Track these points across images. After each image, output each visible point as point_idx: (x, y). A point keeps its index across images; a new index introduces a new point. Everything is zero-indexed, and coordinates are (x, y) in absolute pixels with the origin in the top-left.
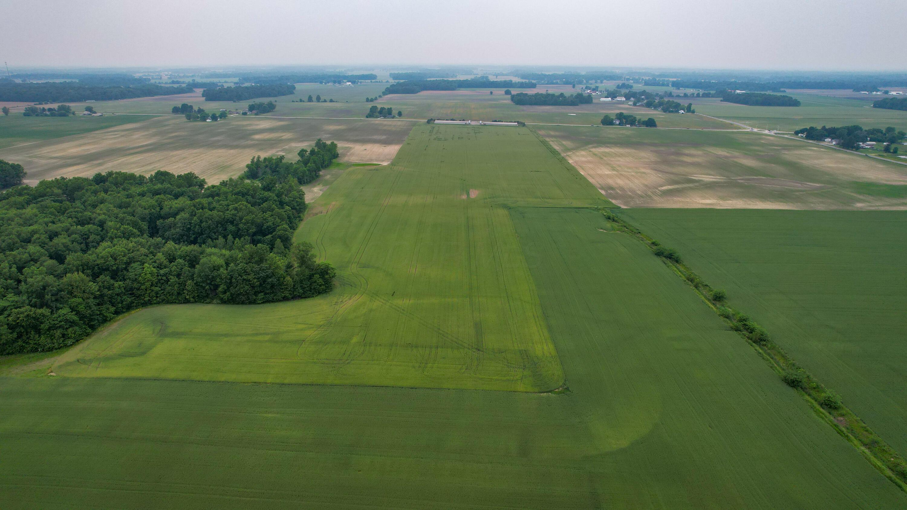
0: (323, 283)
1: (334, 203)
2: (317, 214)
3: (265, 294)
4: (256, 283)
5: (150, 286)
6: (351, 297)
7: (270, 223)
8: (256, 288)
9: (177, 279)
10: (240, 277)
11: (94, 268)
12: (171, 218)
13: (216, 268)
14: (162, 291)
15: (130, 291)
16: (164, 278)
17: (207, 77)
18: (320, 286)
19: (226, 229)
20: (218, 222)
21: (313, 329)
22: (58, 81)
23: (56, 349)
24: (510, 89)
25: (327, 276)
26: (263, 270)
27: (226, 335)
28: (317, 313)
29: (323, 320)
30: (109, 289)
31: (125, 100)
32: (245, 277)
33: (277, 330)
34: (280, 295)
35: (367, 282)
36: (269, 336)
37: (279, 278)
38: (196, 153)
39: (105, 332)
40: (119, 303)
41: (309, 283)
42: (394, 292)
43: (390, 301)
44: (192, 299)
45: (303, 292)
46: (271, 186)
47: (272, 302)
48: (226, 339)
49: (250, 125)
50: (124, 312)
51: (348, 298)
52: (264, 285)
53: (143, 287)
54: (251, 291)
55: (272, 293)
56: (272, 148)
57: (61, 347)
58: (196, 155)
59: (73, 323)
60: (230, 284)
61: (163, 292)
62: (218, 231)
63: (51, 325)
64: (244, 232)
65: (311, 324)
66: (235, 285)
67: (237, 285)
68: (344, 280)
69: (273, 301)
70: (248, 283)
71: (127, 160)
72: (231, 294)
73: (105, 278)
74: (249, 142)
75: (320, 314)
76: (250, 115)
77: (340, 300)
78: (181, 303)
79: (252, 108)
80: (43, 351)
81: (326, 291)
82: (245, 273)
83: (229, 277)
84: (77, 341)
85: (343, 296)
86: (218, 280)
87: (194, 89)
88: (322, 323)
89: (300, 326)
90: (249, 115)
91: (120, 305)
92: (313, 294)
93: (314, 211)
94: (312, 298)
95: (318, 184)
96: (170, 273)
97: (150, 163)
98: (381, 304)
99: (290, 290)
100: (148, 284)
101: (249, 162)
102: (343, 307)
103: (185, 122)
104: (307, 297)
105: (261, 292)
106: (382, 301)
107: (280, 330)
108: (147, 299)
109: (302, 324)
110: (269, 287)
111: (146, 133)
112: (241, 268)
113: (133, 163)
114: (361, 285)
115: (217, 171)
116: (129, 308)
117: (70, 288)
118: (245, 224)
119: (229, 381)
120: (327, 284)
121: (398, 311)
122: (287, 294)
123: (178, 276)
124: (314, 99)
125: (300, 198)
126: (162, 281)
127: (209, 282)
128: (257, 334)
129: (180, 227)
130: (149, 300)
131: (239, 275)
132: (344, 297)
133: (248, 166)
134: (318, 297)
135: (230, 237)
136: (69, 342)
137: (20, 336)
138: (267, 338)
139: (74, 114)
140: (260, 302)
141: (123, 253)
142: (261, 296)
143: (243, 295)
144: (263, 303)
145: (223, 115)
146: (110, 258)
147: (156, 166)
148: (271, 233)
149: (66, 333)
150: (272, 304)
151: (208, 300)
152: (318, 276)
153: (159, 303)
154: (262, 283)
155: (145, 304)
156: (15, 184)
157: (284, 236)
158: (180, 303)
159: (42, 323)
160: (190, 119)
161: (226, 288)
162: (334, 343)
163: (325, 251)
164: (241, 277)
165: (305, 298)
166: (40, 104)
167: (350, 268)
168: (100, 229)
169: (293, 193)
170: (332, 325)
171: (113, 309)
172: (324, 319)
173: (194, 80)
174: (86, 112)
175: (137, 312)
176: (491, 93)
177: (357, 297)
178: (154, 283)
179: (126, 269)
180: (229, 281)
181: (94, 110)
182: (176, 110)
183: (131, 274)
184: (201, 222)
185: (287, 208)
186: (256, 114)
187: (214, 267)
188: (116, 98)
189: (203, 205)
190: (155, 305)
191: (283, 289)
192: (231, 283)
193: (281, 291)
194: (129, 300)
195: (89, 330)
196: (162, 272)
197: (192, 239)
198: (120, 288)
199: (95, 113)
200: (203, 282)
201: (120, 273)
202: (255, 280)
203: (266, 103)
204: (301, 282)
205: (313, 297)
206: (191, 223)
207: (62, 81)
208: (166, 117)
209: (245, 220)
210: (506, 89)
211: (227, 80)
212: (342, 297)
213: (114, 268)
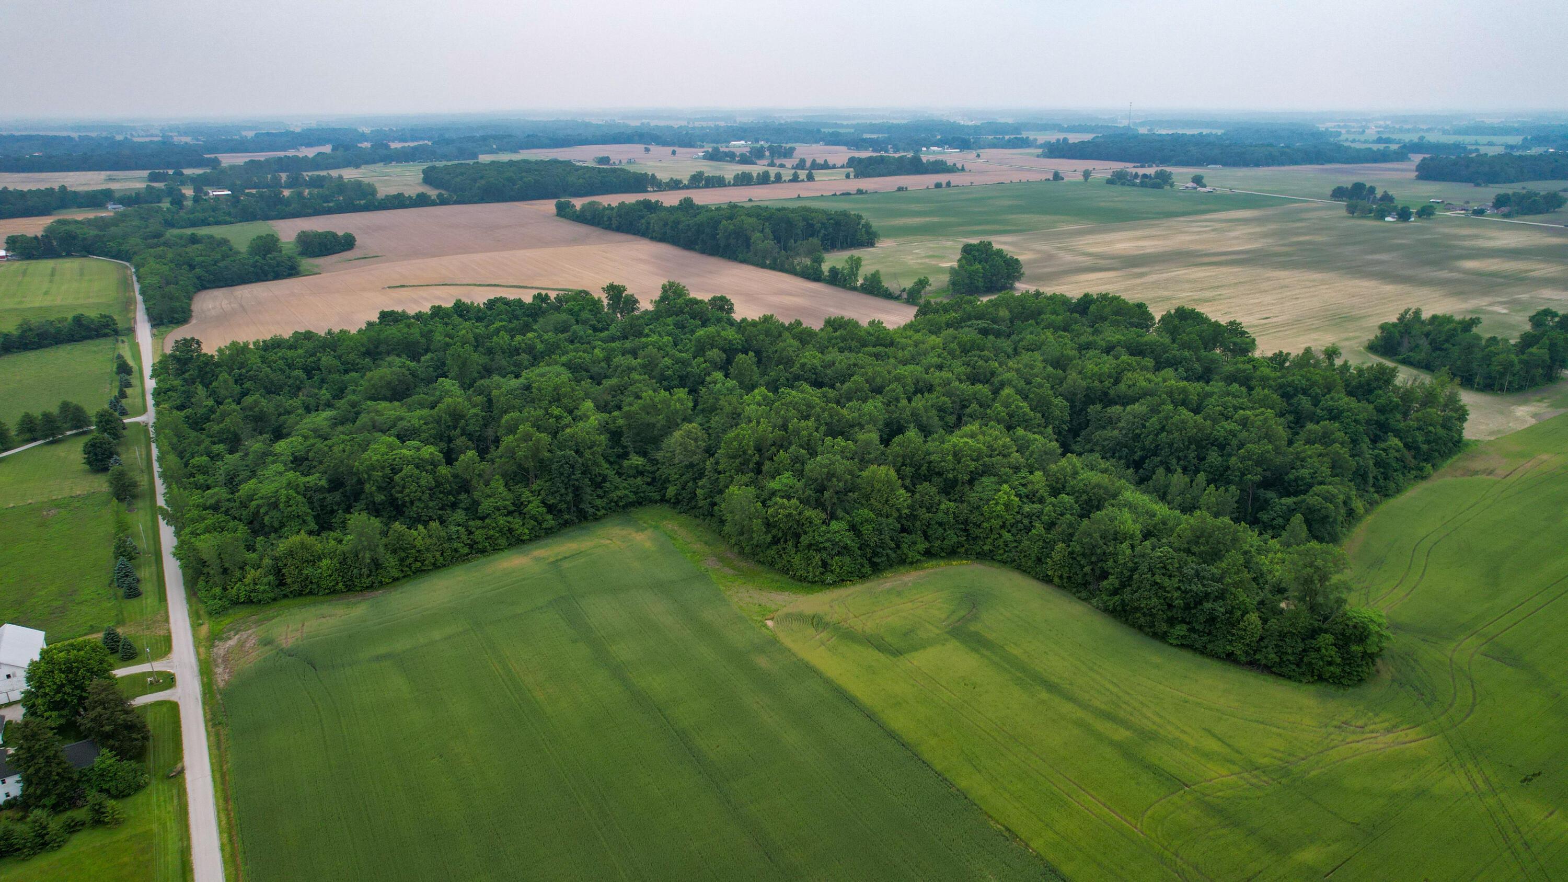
0: (1339, 660)
1: (1545, 457)
2: (1476, 473)
3: (1192, 630)
4: (1177, 599)
5: (998, 526)
6: (1394, 726)
7: (1304, 472)
8: (1175, 610)
9: (1044, 531)
10: (1149, 576)
11: (921, 466)
12: (1118, 407)
13: (1118, 537)
14: (1016, 544)
15: (964, 525)
16: (1026, 521)
17: (1458, 132)
18: (1330, 664)
19: (1202, 459)
20: (1191, 440)
21: (1232, 767)
22: (1189, 132)
23: (809, 582)
25: (1355, 648)
26: (1204, 578)
27: (1052, 688)
28: (1275, 730)
29: (1275, 754)
30: (929, 510)
31: (1270, 168)
32: (1158, 579)
33: (1155, 727)
34: (1221, 646)
35: (1474, 705)
36: (1128, 733)
37: (1233, 607)
38: (1314, 281)
39: (890, 582)
40: (937, 539)
41: (1300, 647)
42: (1539, 774)
43: (1503, 796)
44: (1056, 580)
45: (1277, 660)
46: (1374, 385)
47: (1202, 653)
48: (1044, 695)
49: (1476, 237)
50: (942, 558)
51: (1386, 724)
52: (1193, 611)
53: (985, 525)
54: (1160, 612)
55: (1208, 634)
56: (1485, 293)
57: (816, 582)
58: (1311, 284)
59: (845, 550)
60: (1126, 583)
61: (1017, 547)
62: (1186, 457)
63: (814, 542)
64: (1236, 476)
65: (1238, 752)
66: (1135, 586)
67: (1139, 588)
68: (1413, 669)
69: (1203, 651)
70: (1160, 592)
71: (1185, 274)
72: (1123, 600)
73: (928, 489)
74: (1444, 274)
75: (1280, 735)
76: (1491, 216)
77: (1360, 723)
78: (1038, 579)
79: (1500, 202)
80: (793, 577)
81: (1342, 680)
82: (1163, 571)
83: (1130, 565)
84: (840, 581)
85: (1376, 715)
86: (1110, 563)
87: (1410, 155)
88: (1266, 761)
89: (1213, 745)
90: (1489, 216)
91: (938, 543)
92: (1303, 674)
93: (1478, 465)
94: (1296, 684)
95: (1538, 398)
96: (1039, 515)
97: (1218, 287)
98: (1469, 788)
99: (1248, 645)
100: (996, 523)
101: (1393, 319)
102: (1353, 745)
103: (1344, 217)
104: (1284, 676)
105: (1183, 621)
106: (1480, 782)
107: (1161, 731)
108: (986, 548)
109: (1219, 739)
110: (1202, 619)
111: (1258, 229)
112: (1159, 557)
113: (1189, 281)
114: (1451, 705)
115: (1327, 323)
116: (952, 553)
117: (869, 489)
118: (1243, 459)
119: (968, 796)
120: (1350, 664)
121: (1506, 838)
122: (1238, 649)
123: (1050, 526)
125: (1444, 426)
126: (1020, 526)
127: (1094, 559)
128: (1108, 716)
129: (1123, 428)
130: (991, 551)
131: (1150, 569)
132: (1377, 720)
133: (1383, 327)
134: (1312, 688)
135: (1201, 477)
136: (829, 578)
137: (775, 541)
138: (1122, 734)
139: (1172, 185)
140: (1175, 642)
141: (975, 454)
142: (1180, 630)
143: (1144, 615)
144: (1182, 646)
145: (1426, 212)
146: (950, 457)
147: (1224, 292)
148: (1296, 494)
149: (829, 561)
150: (1199, 658)
151: (1084, 594)
152: (1330, 638)
153: (1004, 562)
154: (1192, 605)
155: (981, 556)
156: (1003, 288)
157: (1319, 510)
158: (1036, 577)
159: (805, 533)
160: (1353, 213)
161: (1117, 586)
162: (1252, 832)
163: (1422, 577)
164: (1153, 575)
165: (1281, 675)
166: (1143, 166)
167: (1454, 644)
168: (991, 396)
169: (1429, 410)
170: (1284, 781)
171: (922, 546)
172: (1279, 755)
173: (1422, 138)
174: (1191, 185)
175: (961, 564)
177: (1412, 734)
178: (1008, 523)
179: (971, 482)
180: (1127, 574)
181: (1204, 181)
182: (1338, 193)
183: (973, 497)
184: (1163, 429)
185: (1394, 441)
186: (1506, 216)
187: (1116, 533)
188: (1257, 164)
189: (1187, 396)
190: (997, 565)
191: (1233, 635)
192: (1130, 578)
193: (1230, 638)
194: (955, 539)
195: (867, 569)
196: (1027, 508)
197: (1136, 457)
198: (947, 513)
199: (1204, 186)
200: (1084, 555)
201: (958, 488)
202: (1176, 594)
203: (1542, 193)
204: (1282, 636)
205: (1300, 681)
206: (1144, 426)
207: (1195, 132)
208: (1314, 205)
209: (1247, 451)
211: (1494, 139)
212: (1371, 714)
213: (950, 476)
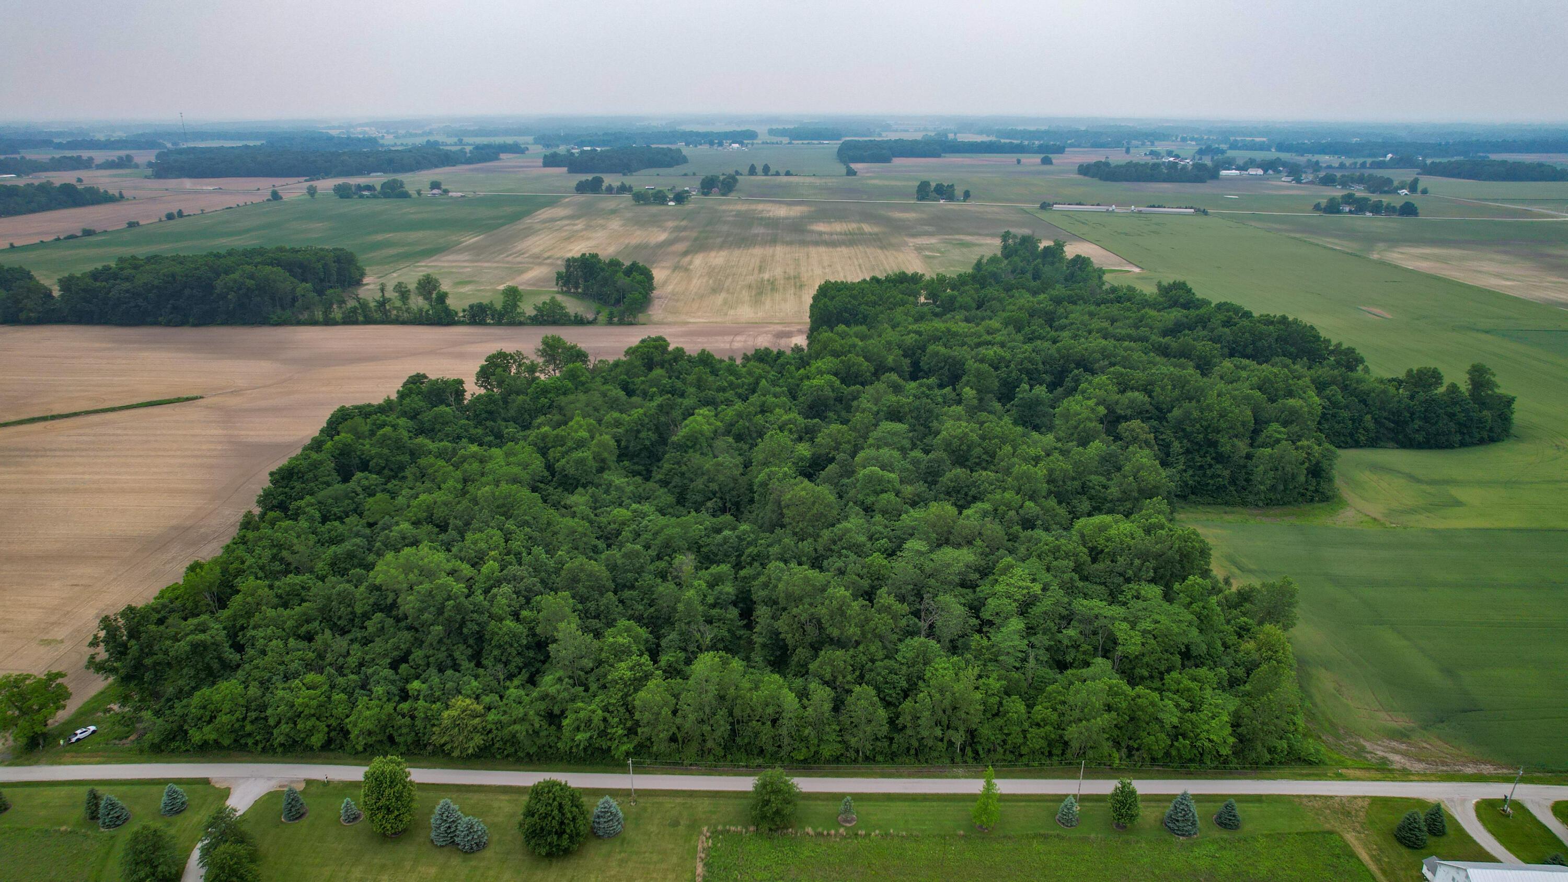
24: (1050, 156)
76: (714, 196)
79: (709, 184)
124: (759, 169)
160: (638, 201)
174: (436, 191)
176: (1019, 162)
181: (444, 188)
182: (581, 187)
186: (723, 194)
199: (448, 192)
208: (580, 199)
210: (1043, 156)
